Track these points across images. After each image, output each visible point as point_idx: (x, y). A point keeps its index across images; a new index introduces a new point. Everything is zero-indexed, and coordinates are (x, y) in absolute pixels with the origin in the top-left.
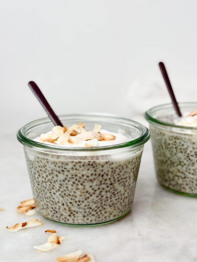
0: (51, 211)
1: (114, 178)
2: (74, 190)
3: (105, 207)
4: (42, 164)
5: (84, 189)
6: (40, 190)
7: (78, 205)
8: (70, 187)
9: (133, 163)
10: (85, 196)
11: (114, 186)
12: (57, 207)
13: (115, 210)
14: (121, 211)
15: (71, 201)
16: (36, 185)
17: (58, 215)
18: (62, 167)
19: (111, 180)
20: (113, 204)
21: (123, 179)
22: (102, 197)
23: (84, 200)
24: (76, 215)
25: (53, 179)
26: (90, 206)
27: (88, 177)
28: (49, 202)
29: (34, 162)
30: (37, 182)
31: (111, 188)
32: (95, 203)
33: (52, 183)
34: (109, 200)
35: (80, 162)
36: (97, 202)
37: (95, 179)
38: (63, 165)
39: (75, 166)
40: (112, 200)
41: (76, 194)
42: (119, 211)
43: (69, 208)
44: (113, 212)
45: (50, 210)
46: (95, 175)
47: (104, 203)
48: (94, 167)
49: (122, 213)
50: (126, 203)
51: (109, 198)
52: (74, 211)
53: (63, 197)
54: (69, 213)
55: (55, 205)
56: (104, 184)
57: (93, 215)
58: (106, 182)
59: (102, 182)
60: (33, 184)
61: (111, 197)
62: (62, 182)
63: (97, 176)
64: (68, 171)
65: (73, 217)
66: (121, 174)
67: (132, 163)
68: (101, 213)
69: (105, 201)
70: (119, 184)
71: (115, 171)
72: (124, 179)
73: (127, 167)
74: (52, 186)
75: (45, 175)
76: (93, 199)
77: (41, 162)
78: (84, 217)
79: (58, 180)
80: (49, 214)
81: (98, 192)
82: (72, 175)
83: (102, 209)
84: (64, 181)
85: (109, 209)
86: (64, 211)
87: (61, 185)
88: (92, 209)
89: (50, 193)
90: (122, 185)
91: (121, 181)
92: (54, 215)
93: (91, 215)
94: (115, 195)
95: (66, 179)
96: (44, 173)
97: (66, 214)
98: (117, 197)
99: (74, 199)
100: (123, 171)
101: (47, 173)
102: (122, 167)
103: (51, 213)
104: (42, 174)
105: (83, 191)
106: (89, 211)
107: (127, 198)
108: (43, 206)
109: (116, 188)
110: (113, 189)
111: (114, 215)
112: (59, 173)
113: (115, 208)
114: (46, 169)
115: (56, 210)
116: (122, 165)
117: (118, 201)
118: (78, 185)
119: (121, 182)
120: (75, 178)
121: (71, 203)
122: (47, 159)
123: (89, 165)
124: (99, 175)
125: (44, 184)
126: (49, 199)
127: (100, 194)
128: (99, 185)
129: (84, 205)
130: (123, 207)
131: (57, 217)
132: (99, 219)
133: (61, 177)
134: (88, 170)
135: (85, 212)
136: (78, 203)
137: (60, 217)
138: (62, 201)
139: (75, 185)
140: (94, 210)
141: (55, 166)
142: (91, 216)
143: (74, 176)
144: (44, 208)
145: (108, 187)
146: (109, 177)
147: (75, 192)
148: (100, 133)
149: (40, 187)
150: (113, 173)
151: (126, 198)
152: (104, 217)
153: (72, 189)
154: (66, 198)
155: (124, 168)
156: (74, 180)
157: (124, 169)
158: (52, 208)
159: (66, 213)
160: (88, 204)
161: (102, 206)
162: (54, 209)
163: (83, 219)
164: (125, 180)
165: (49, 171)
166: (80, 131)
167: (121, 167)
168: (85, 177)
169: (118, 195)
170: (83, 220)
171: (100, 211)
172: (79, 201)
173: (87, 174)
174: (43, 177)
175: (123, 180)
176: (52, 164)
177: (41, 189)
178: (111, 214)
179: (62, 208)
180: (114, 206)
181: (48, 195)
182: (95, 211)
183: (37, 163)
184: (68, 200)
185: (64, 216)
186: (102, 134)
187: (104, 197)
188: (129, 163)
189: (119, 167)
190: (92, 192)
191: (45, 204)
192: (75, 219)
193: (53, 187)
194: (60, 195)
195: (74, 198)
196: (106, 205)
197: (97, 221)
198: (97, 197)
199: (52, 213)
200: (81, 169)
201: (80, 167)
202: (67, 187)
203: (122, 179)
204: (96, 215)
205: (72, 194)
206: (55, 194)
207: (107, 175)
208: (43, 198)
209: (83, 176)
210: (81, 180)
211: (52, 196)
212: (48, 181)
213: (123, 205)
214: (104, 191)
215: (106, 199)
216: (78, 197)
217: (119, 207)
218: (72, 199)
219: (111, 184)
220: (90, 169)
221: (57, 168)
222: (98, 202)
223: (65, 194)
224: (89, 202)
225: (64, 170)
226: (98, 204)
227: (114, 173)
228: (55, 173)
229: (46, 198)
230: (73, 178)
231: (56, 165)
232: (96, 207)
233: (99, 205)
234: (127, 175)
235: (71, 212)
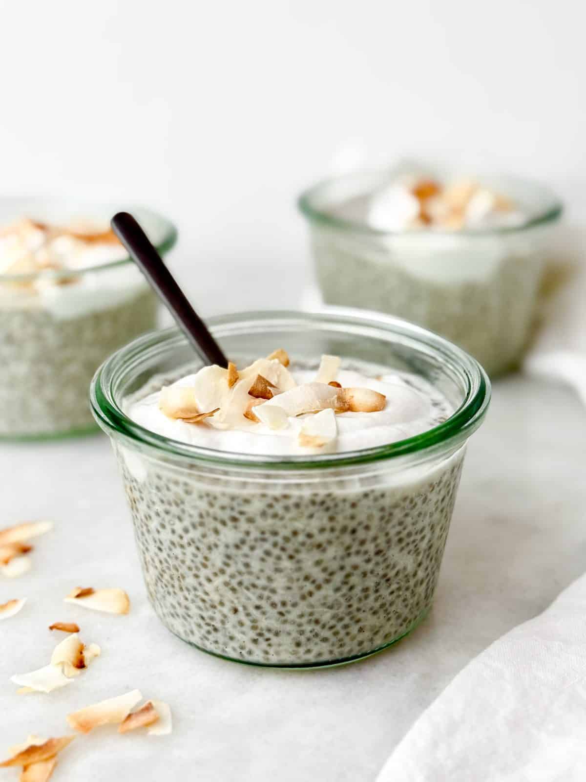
0: (199, 626)
1: (387, 534)
2: (269, 572)
3: (360, 615)
4: (170, 496)
5: (299, 569)
6: (165, 564)
7: (281, 614)
8: (256, 566)
9: (442, 485)
10: (301, 588)
11: (386, 557)
12: (218, 616)
13: (389, 619)
14: (405, 620)
15: (258, 603)
16: (153, 548)
17: (219, 636)
18: (232, 509)
19: (379, 541)
20: (382, 606)
21: (414, 533)
22: (351, 588)
23: (297, 599)
24: (274, 640)
25: (206, 541)
26: (316, 616)
27: (309, 536)
28: (193, 601)
29: (145, 484)
30: (155, 542)
31: (377, 564)
32: (331, 607)
33: (202, 550)
34: (372, 597)
35: (286, 497)
36: (337, 604)
37: (330, 542)
38: (235, 504)
39: (270, 506)
40: (380, 596)
41: (274, 585)
42: (400, 621)
43: (254, 621)
44: (381, 627)
45: (196, 621)
46: (332, 530)
47: (355, 606)
48: (328, 509)
49: (407, 627)
50: (420, 595)
51: (371, 592)
52: (269, 630)
53: (234, 590)
54: (252, 634)
55: (212, 610)
56: (358, 553)
57: (325, 640)
58: (363, 549)
59: (353, 550)
60: (143, 544)
61: (378, 587)
62: (232, 551)
63: (337, 533)
64: (251, 520)
65: (263, 645)
66: (409, 520)
67: (438, 486)
68: (348, 634)
69: (360, 600)
70: (402, 549)
71: (391, 514)
72: (416, 533)
73: (424, 501)
74: (200, 558)
75: (178, 527)
76: (325, 597)
77: (168, 489)
78: (298, 644)
79: (218, 543)
80: (192, 632)
81: (338, 578)
82: (263, 533)
83: (352, 622)
84: (237, 547)
85: (370, 621)
86: (239, 628)
87: (228, 557)
88: (322, 623)
89: (196, 576)
90: (409, 553)
91: (407, 540)
92: (207, 635)
93: (317, 640)
94: (388, 580)
95: (243, 542)
96: (177, 521)
97: (244, 637)
98: (394, 586)
99: (268, 598)
100: (415, 512)
101: (187, 523)
102: (411, 501)
103: (199, 632)
104: (172, 522)
105: (295, 575)
106: (314, 630)
107: (422, 583)
108: (174, 607)
109: (392, 563)
110: (383, 566)
111: (385, 634)
112: (224, 523)
113: (389, 616)
114: (183, 511)
115: (213, 623)
116: (410, 497)
117: (399, 596)
118: (279, 558)
119: (408, 544)
120: (272, 539)
121: (258, 607)
122: (186, 484)
123: (313, 503)
124: (344, 530)
125: (178, 551)
126: (193, 592)
127: (345, 583)
128: (342, 558)
129: (299, 613)
130: (410, 609)
131: (216, 642)
132: (340, 649)
133: (229, 535)
134: (311, 516)
135: (302, 633)
136: (280, 608)
137: (225, 644)
138: (232, 602)
139: (271, 560)
140: (327, 626)
141: (211, 505)
142: (319, 642)
143: (267, 535)
144: (178, 615)
145: (368, 561)
146: (372, 533)
147: (270, 579)
148: (339, 386)
149: (166, 556)
150: (383, 522)
151: (419, 582)
152: (356, 642)
153: (262, 571)
154: (243, 593)
155: (416, 504)
156: (267, 546)
157: (417, 507)
158: (203, 618)
159: (243, 633)
160: (309, 610)
161: (349, 613)
162: (208, 621)
163: (294, 651)
164: (419, 537)
165: (191, 516)
166: (279, 377)
167: (408, 501)
168: (301, 538)
169: (396, 580)
170: (295, 653)
171: (346, 627)
172: (284, 604)
173: (308, 530)
174: (173, 532)
175: (412, 539)
176: (201, 497)
177: (167, 561)
178: (376, 633)
179: (233, 619)
180: (386, 610)
181: (190, 581)
182: (331, 628)
183: (154, 491)
184: (249, 599)
185: (238, 641)
186: (345, 389)
187: (357, 591)
188: (431, 489)
189: (402, 504)
190: (320, 576)
191: (179, 604)
192: (271, 651)
193: (204, 561)
194: (226, 584)
195: (266, 593)
196: (361, 612)
197: (337, 654)
198: (337, 590)
199: (203, 631)
200: (288, 516)
201: (287, 508)
202: (247, 565)
203: (409, 535)
204: (333, 639)
205: (262, 582)
206: (209, 580)
207: (367, 528)
208: (173, 586)
209: (295, 533)
210: (290, 547)
211: (200, 584)
212: (189, 544)
213: (412, 604)
214: (358, 572)
215: (361, 595)
216: (280, 591)
217: (398, 610)
218: (260, 597)
219: (378, 553)
220: (316, 515)
221: (216, 511)
222: (340, 605)
223: (240, 583)
224: (312, 606)
225: (237, 516)
226: (338, 609)
227: (388, 522)
228: (211, 523)
229: (184, 588)
230: (264, 540)
231: (213, 502)
232: (333, 617)
233: (342, 611)
234: (425, 521)
235: (258, 631)
